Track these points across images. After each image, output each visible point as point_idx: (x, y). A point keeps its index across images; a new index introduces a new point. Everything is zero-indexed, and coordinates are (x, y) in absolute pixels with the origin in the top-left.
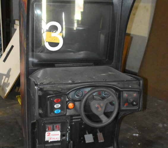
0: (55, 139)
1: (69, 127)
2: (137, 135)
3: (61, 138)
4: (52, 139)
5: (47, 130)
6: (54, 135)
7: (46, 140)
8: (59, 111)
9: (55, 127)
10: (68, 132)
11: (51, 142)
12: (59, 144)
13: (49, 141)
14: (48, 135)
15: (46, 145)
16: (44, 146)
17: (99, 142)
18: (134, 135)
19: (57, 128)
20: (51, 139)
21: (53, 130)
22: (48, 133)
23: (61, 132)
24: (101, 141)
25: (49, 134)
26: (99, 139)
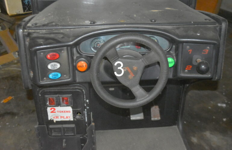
0: (65, 117)
1: (88, 101)
2: (224, 105)
3: (74, 118)
4: (59, 117)
5: (48, 103)
6: (62, 112)
7: (49, 119)
8: (57, 75)
9: (61, 100)
10: (85, 108)
11: (57, 121)
12: (73, 126)
13: (55, 122)
14: (52, 112)
15: (51, 126)
16: (48, 127)
17: (152, 119)
18: (219, 105)
19: (65, 101)
20: (57, 117)
21: (58, 105)
22: (51, 109)
23: (73, 108)
24: (156, 119)
25: (53, 110)
26: (152, 116)
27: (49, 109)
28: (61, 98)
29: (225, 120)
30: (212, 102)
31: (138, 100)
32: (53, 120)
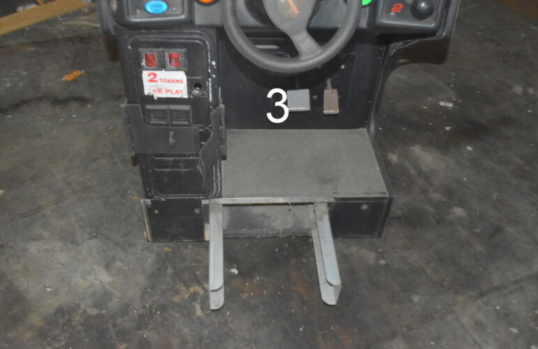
0: (174, 91)
1: (214, 63)
2: (450, 105)
3: (189, 93)
4: (164, 91)
5: (143, 63)
6: (169, 81)
7: (146, 93)
8: (161, 6)
9: (167, 59)
10: (209, 75)
11: (159, 99)
12: (187, 108)
13: (155, 98)
14: (151, 81)
15: (149, 107)
16: (144, 108)
17: (325, 112)
18: (442, 104)
19: (173, 60)
20: (160, 91)
21: (162, 67)
22: (149, 75)
23: (187, 74)
24: (332, 112)
25: (152, 76)
26: (325, 106)
27: (145, 75)
28: (167, 55)
29: (448, 128)
30: (429, 98)
31: (302, 58)
32: (152, 96)
